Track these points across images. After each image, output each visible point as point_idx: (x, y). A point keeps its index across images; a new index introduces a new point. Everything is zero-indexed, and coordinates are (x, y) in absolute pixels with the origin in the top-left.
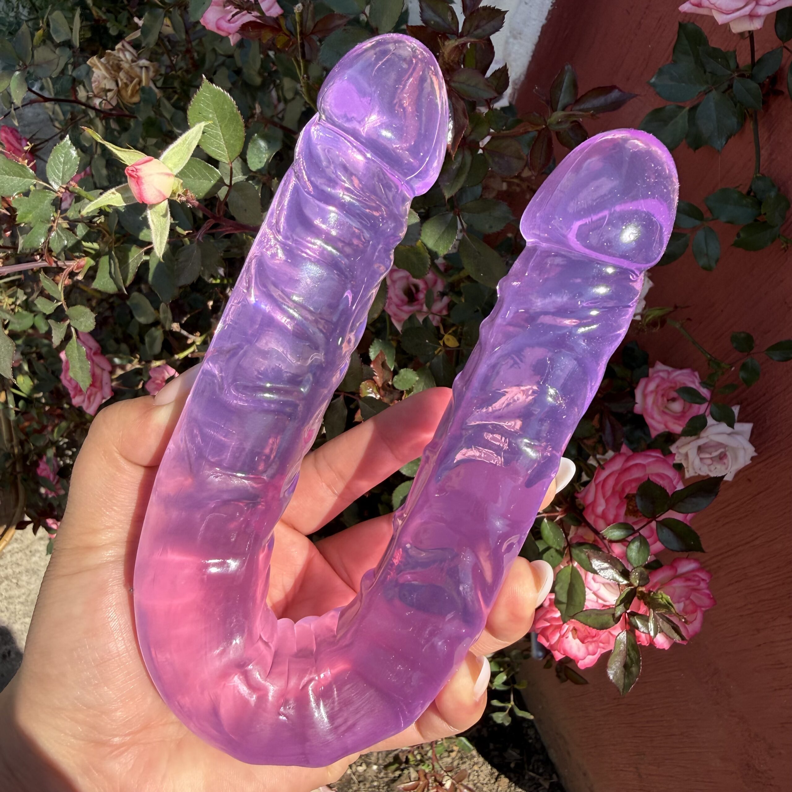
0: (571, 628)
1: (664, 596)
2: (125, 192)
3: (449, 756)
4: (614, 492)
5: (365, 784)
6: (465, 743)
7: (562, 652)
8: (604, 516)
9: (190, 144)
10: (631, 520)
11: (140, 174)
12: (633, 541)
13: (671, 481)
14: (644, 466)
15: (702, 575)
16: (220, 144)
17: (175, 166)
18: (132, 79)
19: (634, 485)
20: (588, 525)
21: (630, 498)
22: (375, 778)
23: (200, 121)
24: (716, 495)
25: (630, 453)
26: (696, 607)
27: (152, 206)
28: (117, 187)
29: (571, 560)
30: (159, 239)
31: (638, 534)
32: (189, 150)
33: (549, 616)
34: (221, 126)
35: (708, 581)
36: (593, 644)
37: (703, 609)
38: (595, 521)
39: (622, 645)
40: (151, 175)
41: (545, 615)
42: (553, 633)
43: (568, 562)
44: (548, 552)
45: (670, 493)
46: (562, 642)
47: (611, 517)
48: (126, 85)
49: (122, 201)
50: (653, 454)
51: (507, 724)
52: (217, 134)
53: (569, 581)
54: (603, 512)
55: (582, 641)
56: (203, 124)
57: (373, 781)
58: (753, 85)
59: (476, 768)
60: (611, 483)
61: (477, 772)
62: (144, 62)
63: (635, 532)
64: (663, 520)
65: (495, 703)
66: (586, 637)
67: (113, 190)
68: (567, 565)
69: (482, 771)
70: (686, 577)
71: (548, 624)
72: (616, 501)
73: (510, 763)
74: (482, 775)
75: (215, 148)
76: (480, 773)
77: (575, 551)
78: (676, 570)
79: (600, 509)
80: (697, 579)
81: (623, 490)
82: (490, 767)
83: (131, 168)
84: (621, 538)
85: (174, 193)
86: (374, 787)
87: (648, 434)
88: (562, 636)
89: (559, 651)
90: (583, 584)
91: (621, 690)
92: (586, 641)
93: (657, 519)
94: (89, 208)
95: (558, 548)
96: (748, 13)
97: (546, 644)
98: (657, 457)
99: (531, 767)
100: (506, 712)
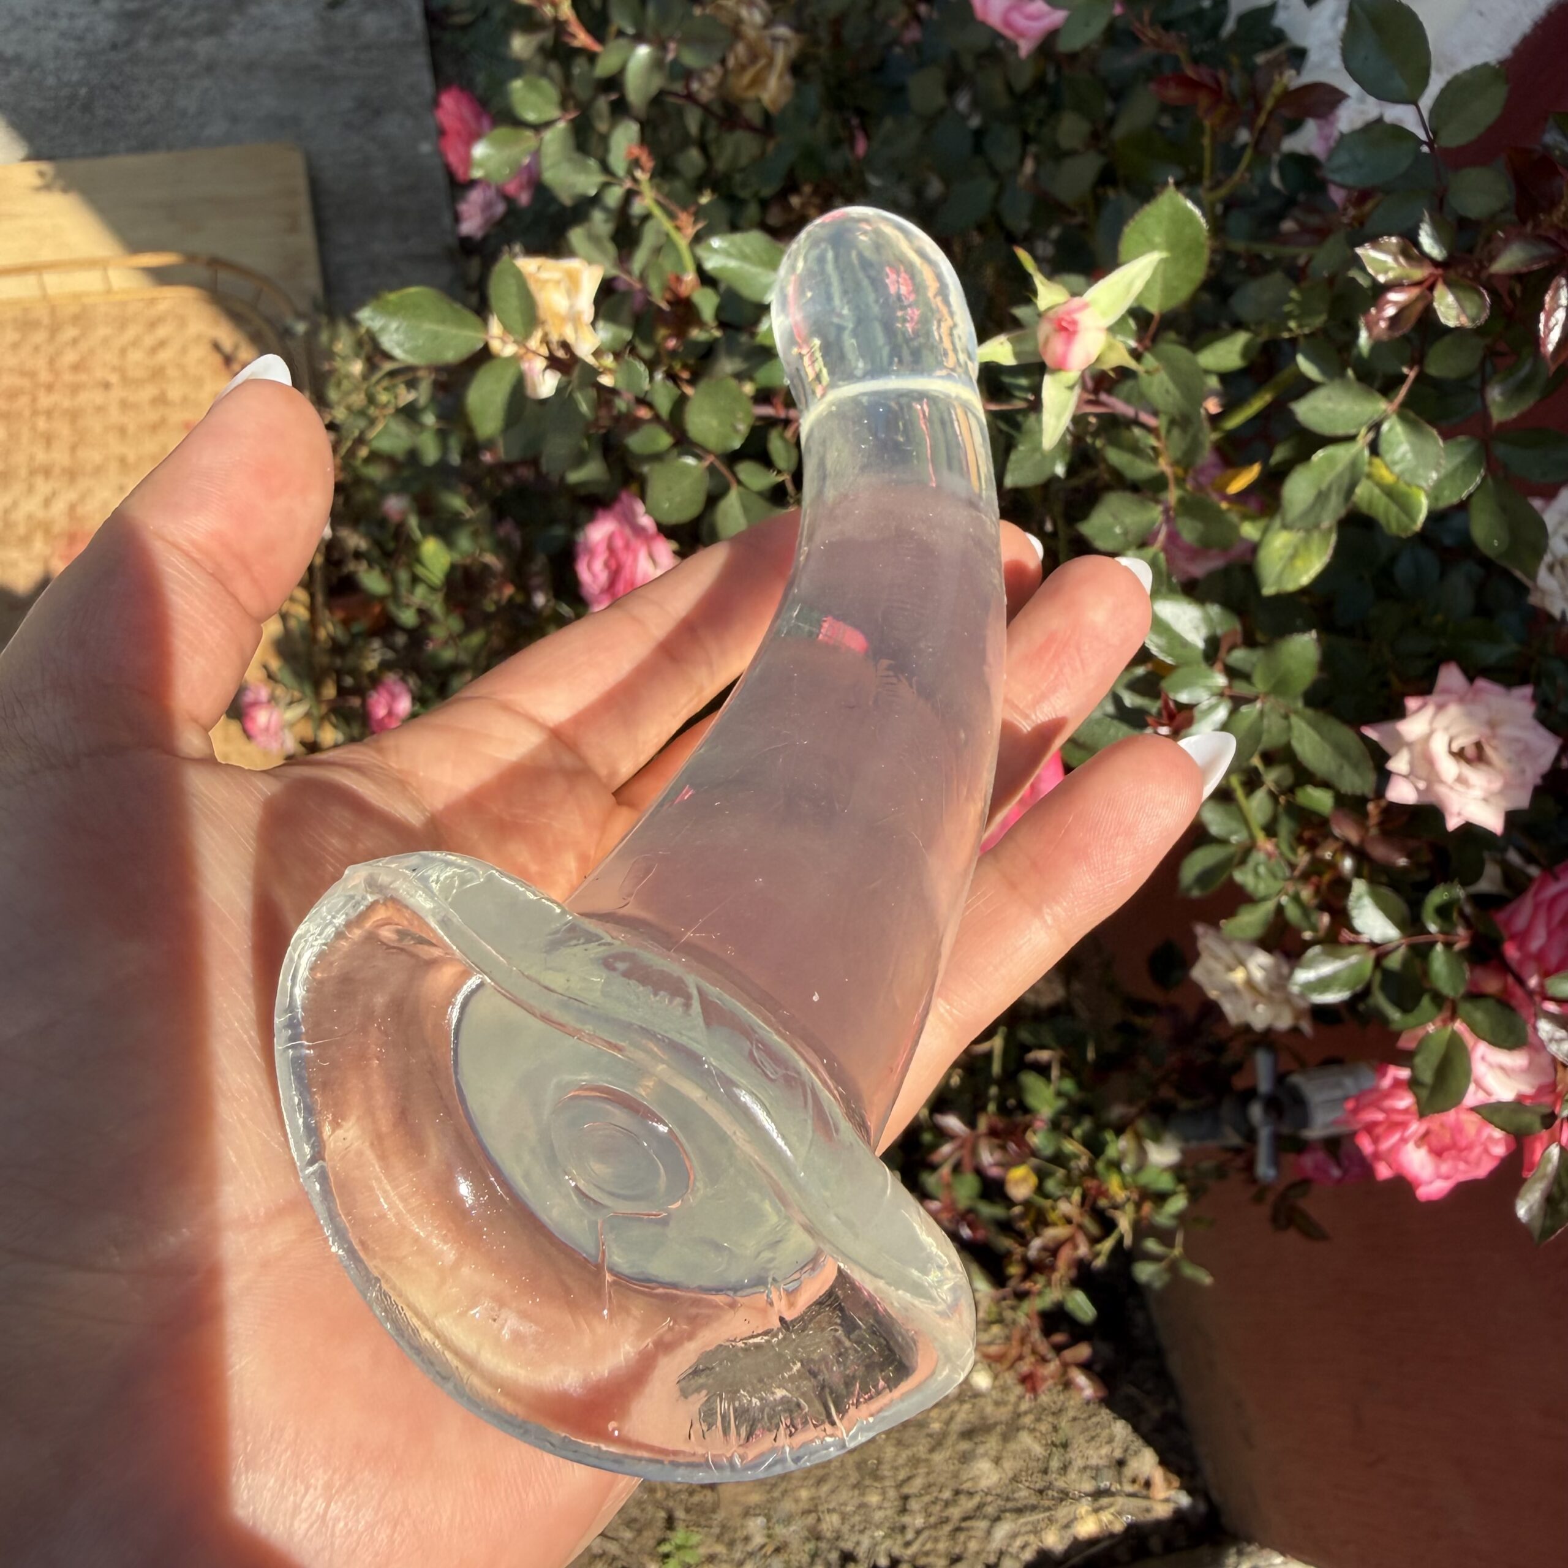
0: (1423, 1129)
7: (1393, 1167)
8: (1540, 957)
9: (1130, 282)
11: (1078, 328)
17: (1104, 314)
18: (754, 57)
28: (1012, 335)
29: (1453, 1017)
32: (1128, 293)
33: (1389, 1103)
34: (1169, 259)
38: (1521, 962)
40: (1087, 329)
41: (1378, 1102)
42: (1388, 1133)
43: (1444, 1021)
46: (1397, 1152)
48: (742, 68)
49: (1012, 357)
51: (1158, 1284)
53: (1442, 1054)
54: (1540, 950)
56: (1156, 257)
62: (782, 31)
65: (1151, 1244)
66: (1445, 1149)
67: (1004, 338)
68: (1439, 1023)
71: (1380, 1116)
77: (1465, 1007)
79: (1536, 943)
88: (1401, 1141)
89: (1387, 1165)
90: (1469, 1061)
91: (1535, 1234)
92: (1445, 1154)
97: (1369, 1149)
100: (1163, 1264)
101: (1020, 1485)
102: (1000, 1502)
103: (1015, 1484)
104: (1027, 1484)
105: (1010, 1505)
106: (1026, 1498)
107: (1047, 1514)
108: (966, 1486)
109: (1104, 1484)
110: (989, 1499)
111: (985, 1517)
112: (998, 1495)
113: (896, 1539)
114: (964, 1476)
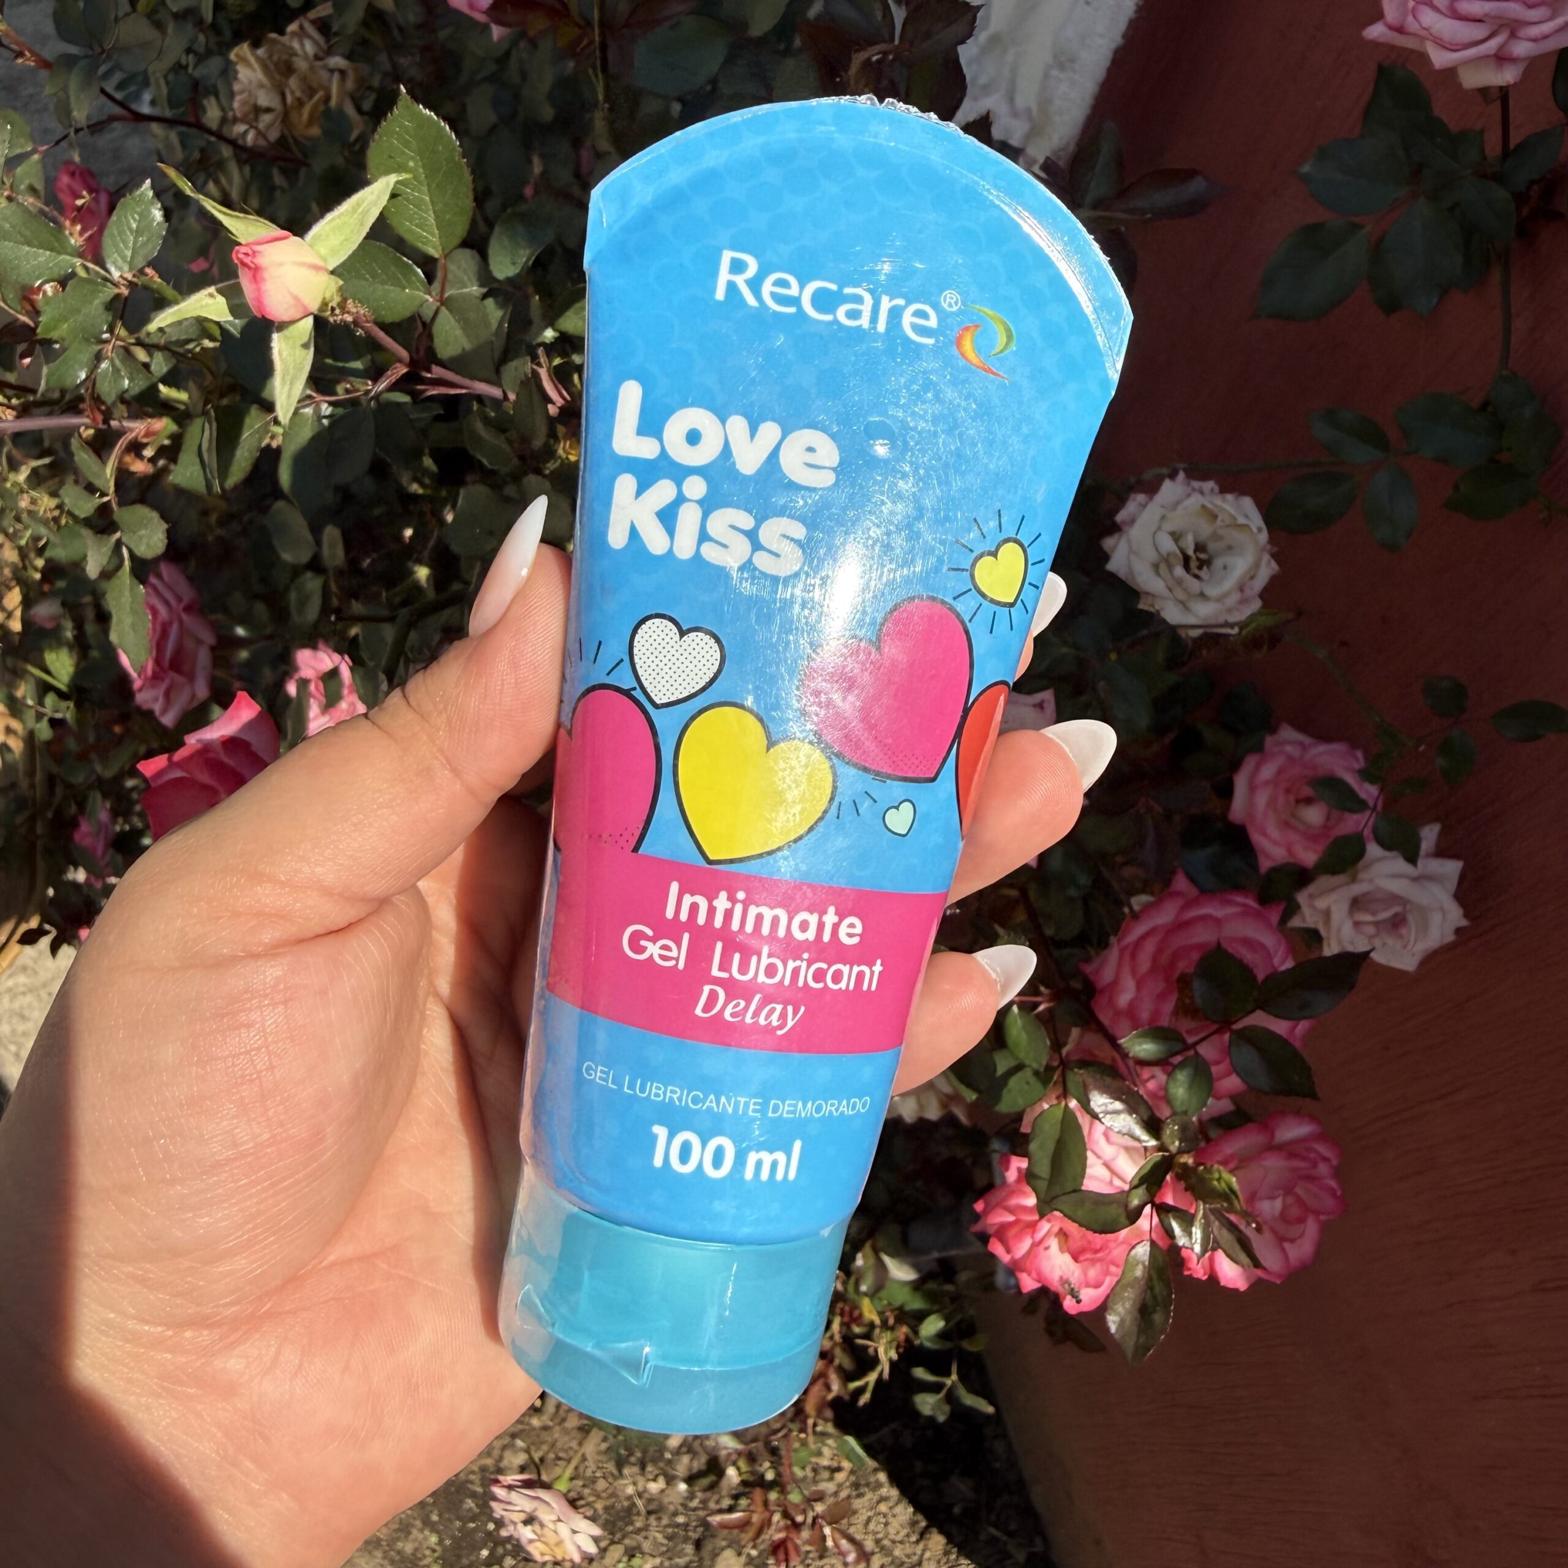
0: (1056, 1229)
1: (1226, 1175)
2: (233, 294)
3: (831, 1479)
4: (1154, 969)
5: (659, 1519)
6: (853, 1449)
7: (1034, 1275)
8: (1131, 1014)
9: (366, 212)
10: (1185, 1025)
11: (260, 261)
12: (1181, 1066)
13: (1269, 956)
14: (1218, 922)
15: (1323, 1149)
16: (426, 219)
17: (334, 252)
18: (312, 93)
19: (1195, 956)
20: (1101, 1029)
21: (1183, 983)
22: (681, 1509)
23: (388, 172)
24: (1351, 987)
25: (1194, 892)
26: (1307, 1210)
27: (282, 326)
28: (220, 285)
29: (1065, 1094)
30: (286, 388)
31: (1191, 1053)
32: (362, 224)
33: (1013, 1202)
34: (429, 186)
35: (1335, 1162)
36: (1098, 1266)
37: (1323, 1218)
38: (1112, 1021)
39: (1140, 1267)
40: (281, 264)
41: (1005, 1199)
42: (1019, 1237)
43: (1058, 1098)
44: (1020, 1075)
45: (1261, 976)
46: (1036, 1257)
47: (1145, 1015)
48: (300, 103)
49: (227, 311)
50: (1240, 899)
51: (941, 1418)
52: (422, 200)
53: (1057, 1137)
54: (1132, 1005)
55: (1076, 1258)
56: (392, 179)
57: (675, 1514)
58: (1501, 194)
59: (883, 1508)
60: (1150, 947)
61: (885, 1516)
62: (337, 61)
63: (1187, 1047)
64: (1245, 1028)
65: (920, 1373)
66: (1083, 1251)
67: (212, 289)
68: (1055, 1102)
69: (894, 1516)
70: (1289, 1150)
71: (1011, 1218)
72: (1157, 986)
73: (952, 1506)
74: (895, 1524)
75: (417, 226)
76: (891, 1519)
77: (1074, 1077)
78: (1272, 1136)
79: (1124, 998)
80: (1312, 1155)
81: (1172, 964)
82: (911, 1510)
83: (243, 249)
84: (1160, 1056)
85: (324, 304)
86: (678, 1525)
87: (1255, 867)
88: (1036, 1245)
89: (1029, 1274)
90: (1084, 1144)
91: (1129, 1353)
92: (1082, 1258)
93: (1235, 1027)
94: (165, 318)
95: (1035, 1066)
96: (1492, 52)
97: (1005, 1258)
98: (1245, 905)
99: (993, 1518)
100: (942, 1395)
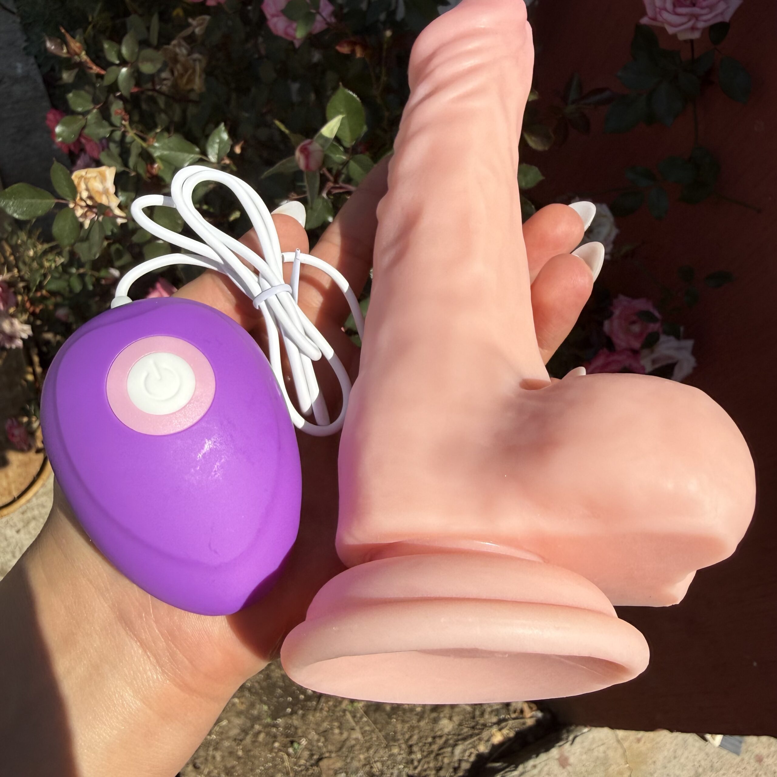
9: (332, 130)
34: (348, 118)
52: (347, 126)
56: (341, 117)
58: (693, 77)
62: (196, 56)
96: (690, 27)
101: (463, 727)
102: (455, 737)
103: (461, 727)
104: (466, 726)
105: (460, 737)
106: (467, 732)
107: (478, 737)
108: (439, 733)
109: (502, 716)
110: (450, 737)
111: (449, 746)
112: (454, 734)
113: (409, 767)
114: (437, 729)
